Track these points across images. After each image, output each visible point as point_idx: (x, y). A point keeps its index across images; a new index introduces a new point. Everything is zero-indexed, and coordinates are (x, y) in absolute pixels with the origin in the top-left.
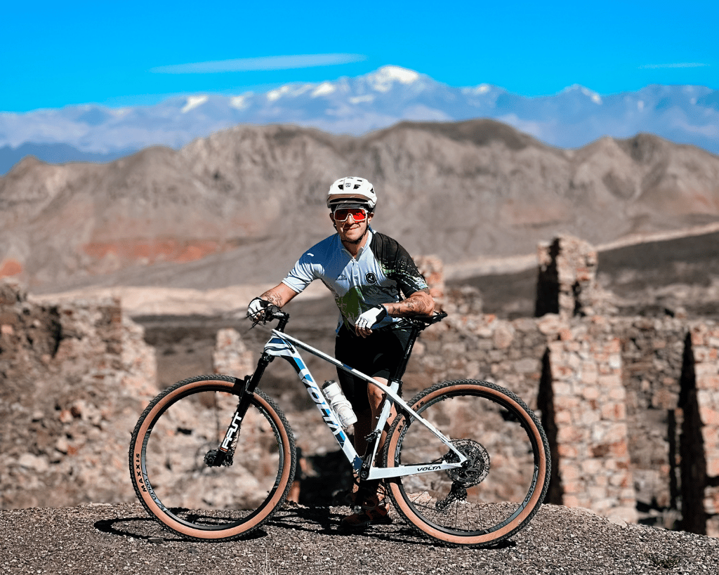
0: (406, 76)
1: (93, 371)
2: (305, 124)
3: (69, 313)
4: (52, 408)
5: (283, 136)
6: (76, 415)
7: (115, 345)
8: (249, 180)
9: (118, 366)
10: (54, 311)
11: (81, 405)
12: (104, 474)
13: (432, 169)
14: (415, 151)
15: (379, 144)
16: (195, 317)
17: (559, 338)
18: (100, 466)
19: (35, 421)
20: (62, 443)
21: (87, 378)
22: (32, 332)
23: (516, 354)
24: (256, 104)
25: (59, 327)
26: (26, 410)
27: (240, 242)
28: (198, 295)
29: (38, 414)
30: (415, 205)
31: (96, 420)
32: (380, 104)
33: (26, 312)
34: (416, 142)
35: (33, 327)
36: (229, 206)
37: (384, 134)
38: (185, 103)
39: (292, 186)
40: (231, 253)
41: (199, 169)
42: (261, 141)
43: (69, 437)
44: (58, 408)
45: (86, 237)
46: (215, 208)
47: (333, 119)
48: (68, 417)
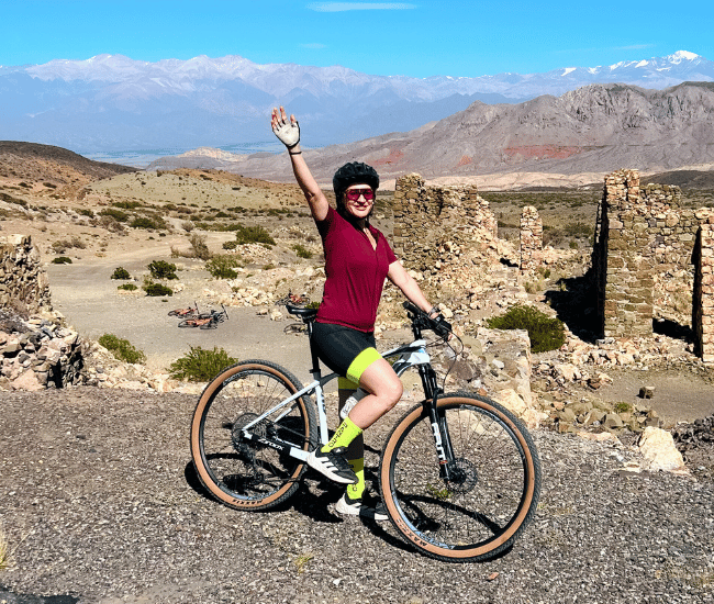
0: (691, 56)
1: (458, 226)
2: (629, 84)
3: (448, 193)
4: (434, 245)
5: (617, 90)
6: (448, 249)
7: (471, 211)
8: (596, 114)
9: (472, 223)
10: (439, 191)
11: (449, 243)
12: (456, 282)
13: (702, 109)
14: (692, 98)
15: (672, 95)
16: (562, 188)
17: (708, 222)
18: (454, 278)
19: (425, 251)
20: (438, 264)
21: (454, 229)
22: (426, 203)
23: (680, 230)
24: (603, 71)
25: (442, 200)
26: (421, 245)
27: (589, 148)
28: (565, 177)
29: (427, 248)
30: (691, 129)
31: (457, 252)
32: (674, 71)
33: (423, 191)
34: (693, 93)
35: (427, 200)
36: (585, 128)
37: (675, 88)
38: (564, 71)
39: (620, 118)
40: (585, 154)
41: (569, 108)
42: (604, 93)
43: (443, 261)
44: (437, 245)
45: (505, 145)
46: (577, 129)
47: (647, 80)
48: (443, 250)
